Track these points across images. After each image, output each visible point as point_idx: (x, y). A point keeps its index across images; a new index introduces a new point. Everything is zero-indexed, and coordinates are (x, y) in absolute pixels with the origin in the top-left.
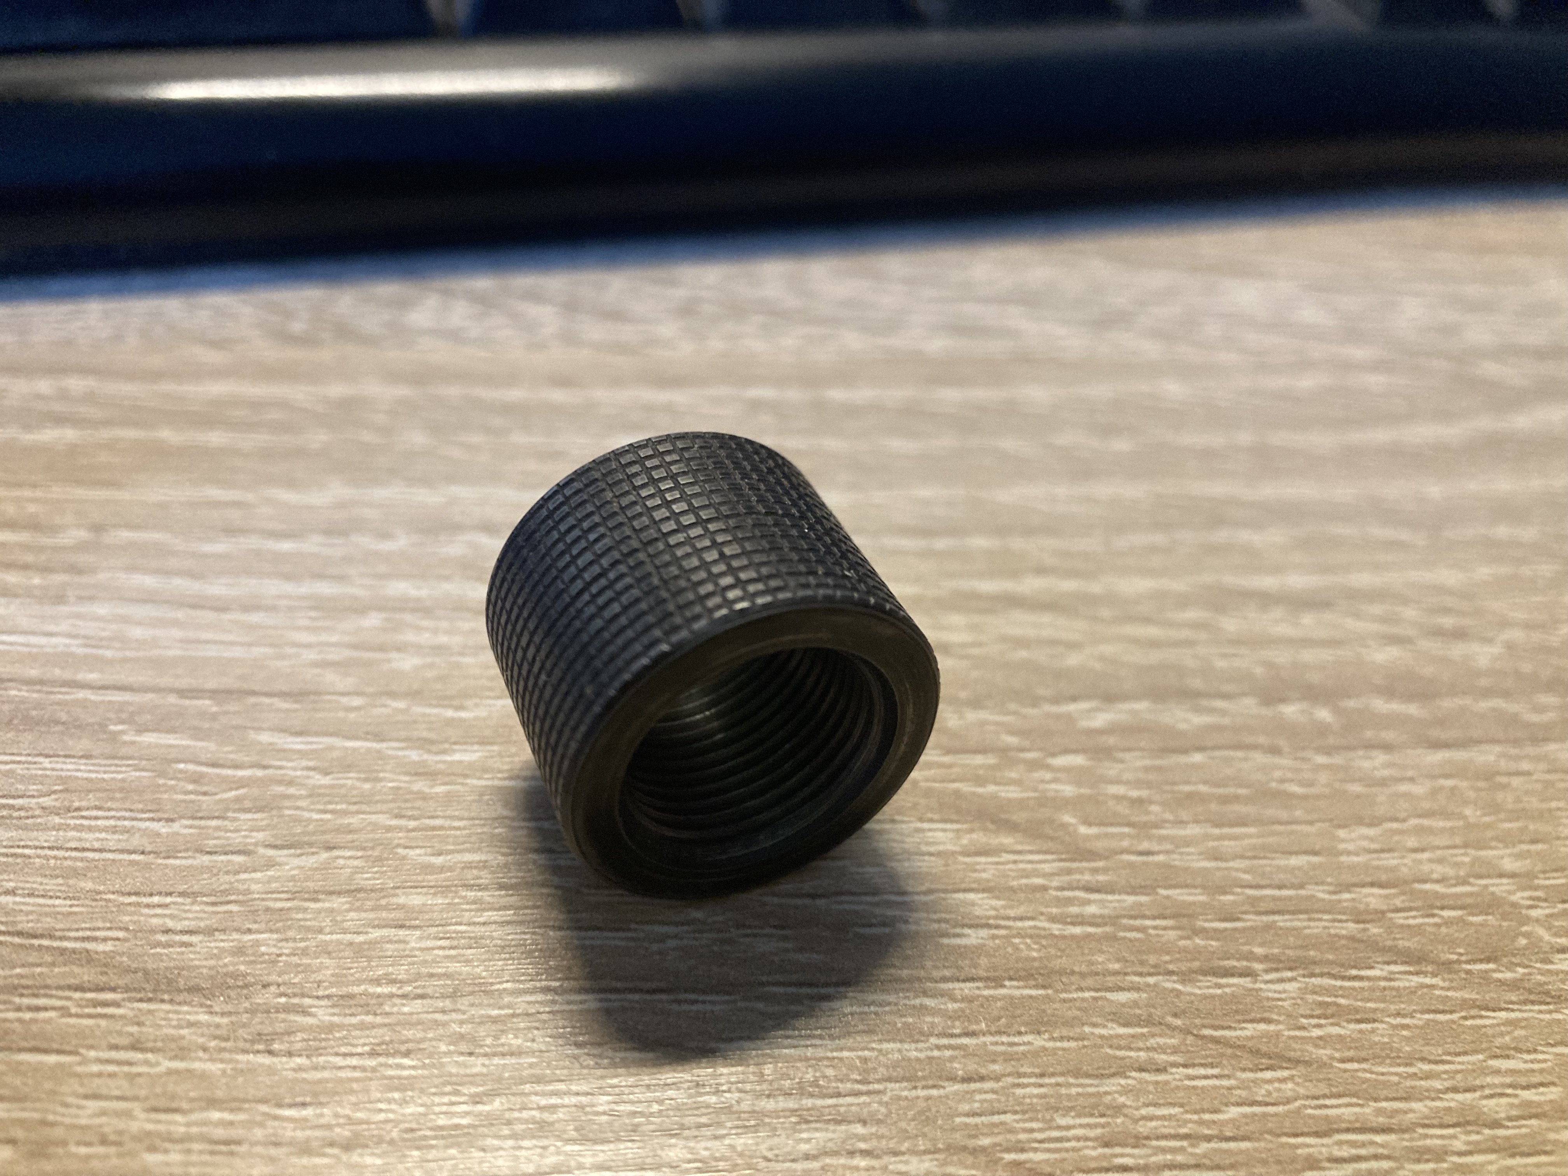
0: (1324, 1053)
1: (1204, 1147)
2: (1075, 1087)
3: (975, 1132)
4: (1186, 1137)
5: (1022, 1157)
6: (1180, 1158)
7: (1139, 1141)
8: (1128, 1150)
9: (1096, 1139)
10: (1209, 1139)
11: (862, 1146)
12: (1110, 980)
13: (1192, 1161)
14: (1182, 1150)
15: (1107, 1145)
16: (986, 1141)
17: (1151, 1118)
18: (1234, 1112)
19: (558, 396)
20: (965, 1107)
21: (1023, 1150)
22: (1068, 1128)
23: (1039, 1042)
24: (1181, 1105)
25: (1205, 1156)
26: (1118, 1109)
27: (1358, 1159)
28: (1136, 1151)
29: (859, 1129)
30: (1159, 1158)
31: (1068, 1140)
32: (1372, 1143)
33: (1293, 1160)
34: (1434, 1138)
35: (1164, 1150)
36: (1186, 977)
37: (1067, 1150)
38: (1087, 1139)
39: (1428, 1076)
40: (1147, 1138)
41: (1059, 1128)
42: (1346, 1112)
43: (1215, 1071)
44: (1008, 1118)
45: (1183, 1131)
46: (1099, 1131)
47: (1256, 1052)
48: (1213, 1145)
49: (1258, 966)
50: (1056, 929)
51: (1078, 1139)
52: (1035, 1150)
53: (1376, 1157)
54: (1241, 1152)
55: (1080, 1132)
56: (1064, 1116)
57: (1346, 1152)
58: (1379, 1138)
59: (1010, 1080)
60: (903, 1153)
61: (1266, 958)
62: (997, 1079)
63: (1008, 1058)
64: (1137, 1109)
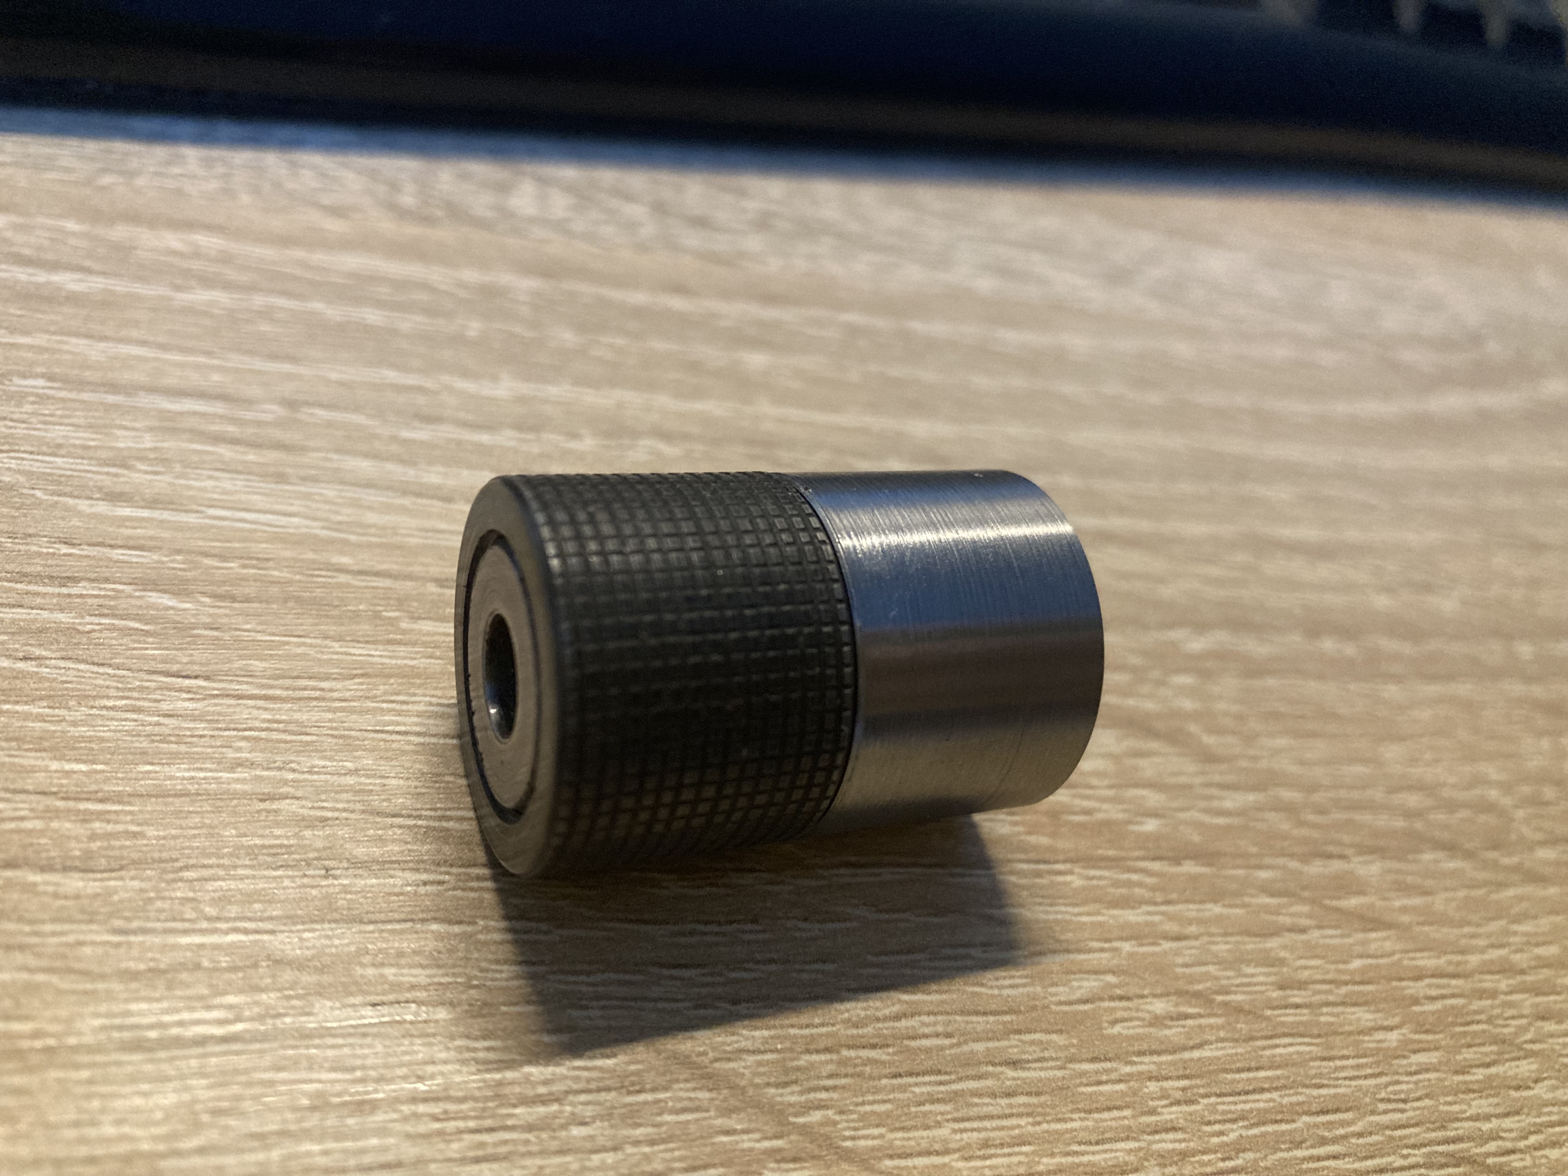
0: (1406, 919)
1: (1344, 990)
2: (1251, 945)
3: (1191, 980)
4: (1330, 982)
5: (1228, 998)
6: (1331, 998)
7: (1302, 985)
8: (1296, 992)
9: (1272, 984)
10: (1346, 983)
11: (1119, 992)
12: (1253, 861)
13: (1339, 1000)
14: (1330, 992)
15: (1282, 988)
16: (1200, 987)
17: (1306, 968)
18: (1357, 964)
19: (677, 303)
20: (1180, 960)
21: (1227, 993)
22: (1253, 975)
23: (1217, 909)
24: (1323, 958)
25: (1346, 995)
26: (1282, 962)
27: (1443, 997)
28: (1303, 993)
29: (1110, 979)
30: (1317, 998)
31: (1255, 985)
32: (1449, 986)
33: (1404, 998)
34: (1488, 982)
35: (1320, 992)
36: (1305, 859)
37: (1256, 992)
38: (1266, 984)
39: (1473, 936)
40: (1306, 983)
41: (1246, 976)
42: (1427, 962)
43: (1339, 932)
44: (1211, 968)
45: (1329, 977)
46: (1272, 979)
47: (1362, 918)
48: (1350, 988)
49: (1349, 852)
50: (1207, 819)
51: (1261, 984)
52: (1236, 993)
53: (1453, 996)
54: (1369, 993)
55: (1261, 979)
56: (1248, 965)
57: (1434, 992)
58: (1454, 982)
59: (1206, 939)
60: (1147, 997)
61: (1352, 846)
62: (1196, 938)
63: (1200, 921)
64: (1294, 960)
